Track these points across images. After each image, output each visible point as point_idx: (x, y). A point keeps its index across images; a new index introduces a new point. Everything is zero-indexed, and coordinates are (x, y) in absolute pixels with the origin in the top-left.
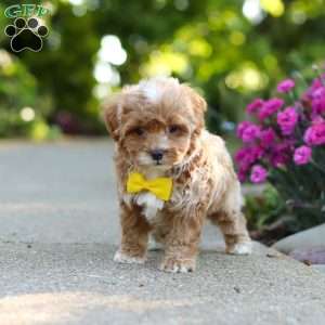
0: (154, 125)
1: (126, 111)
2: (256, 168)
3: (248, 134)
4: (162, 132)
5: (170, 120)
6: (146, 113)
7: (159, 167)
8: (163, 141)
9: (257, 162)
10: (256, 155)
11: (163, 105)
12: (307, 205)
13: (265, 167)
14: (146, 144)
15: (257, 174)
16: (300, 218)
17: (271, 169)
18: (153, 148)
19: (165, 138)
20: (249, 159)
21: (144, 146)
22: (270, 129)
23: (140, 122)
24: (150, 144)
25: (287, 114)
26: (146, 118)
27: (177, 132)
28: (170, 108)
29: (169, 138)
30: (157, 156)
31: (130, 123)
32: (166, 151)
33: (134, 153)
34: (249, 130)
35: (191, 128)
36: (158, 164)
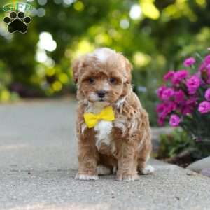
0: (101, 76)
1: (84, 66)
2: (173, 117)
3: (166, 94)
4: (106, 81)
5: (111, 74)
6: (97, 68)
7: (102, 103)
8: (105, 86)
9: (173, 112)
10: (172, 108)
11: (107, 63)
12: (206, 140)
13: (178, 116)
14: (95, 87)
15: (174, 121)
16: (201, 148)
17: (182, 117)
18: (99, 89)
19: (107, 84)
20: (167, 111)
21: (93, 88)
22: (180, 91)
23: (93, 74)
24: (98, 87)
25: (193, 80)
26: (97, 71)
27: (115, 82)
28: (112, 66)
29: (110, 85)
30: (101, 95)
31: (86, 74)
32: (107, 92)
33: (87, 92)
34: (166, 91)
35: (124, 80)
36: (101, 100)
